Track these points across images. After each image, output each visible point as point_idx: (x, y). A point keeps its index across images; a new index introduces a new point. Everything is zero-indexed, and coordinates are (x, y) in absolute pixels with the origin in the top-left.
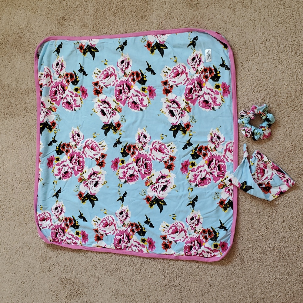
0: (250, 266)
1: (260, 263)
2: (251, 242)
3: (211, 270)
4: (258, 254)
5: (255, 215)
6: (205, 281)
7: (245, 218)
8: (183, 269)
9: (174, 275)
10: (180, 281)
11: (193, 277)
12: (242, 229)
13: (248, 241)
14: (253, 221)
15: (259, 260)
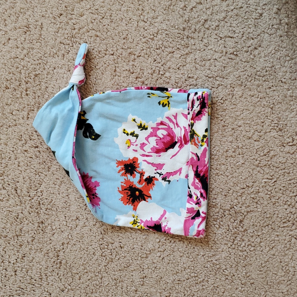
0: (261, 242)
1: (291, 233)
2: (267, 170)
3: (145, 256)
4: (286, 207)
5: (286, 87)
6: (125, 285)
7: (255, 100)
8: (61, 253)
9: (34, 271)
10: (51, 290)
11: (89, 277)
12: (244, 133)
13: (258, 169)
14: (280, 105)
15: (289, 224)
